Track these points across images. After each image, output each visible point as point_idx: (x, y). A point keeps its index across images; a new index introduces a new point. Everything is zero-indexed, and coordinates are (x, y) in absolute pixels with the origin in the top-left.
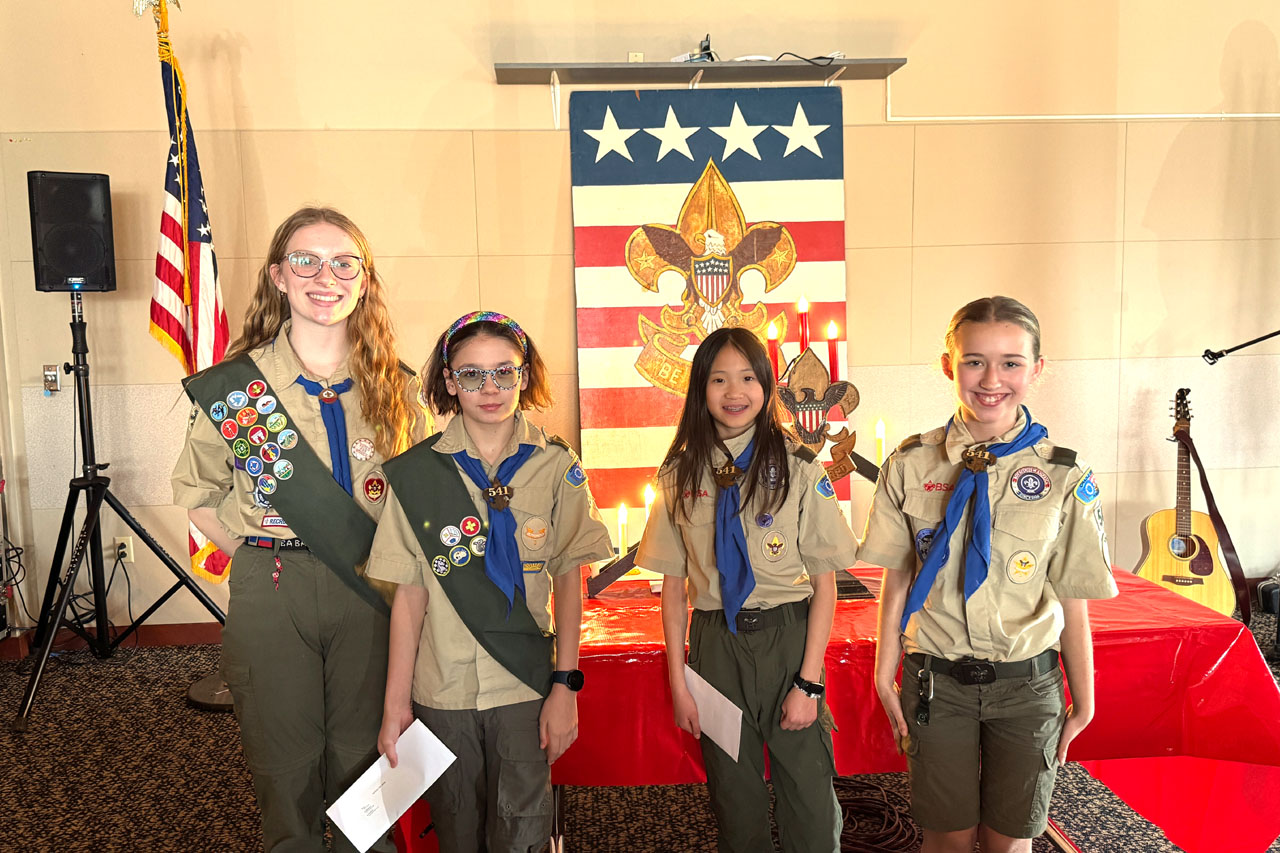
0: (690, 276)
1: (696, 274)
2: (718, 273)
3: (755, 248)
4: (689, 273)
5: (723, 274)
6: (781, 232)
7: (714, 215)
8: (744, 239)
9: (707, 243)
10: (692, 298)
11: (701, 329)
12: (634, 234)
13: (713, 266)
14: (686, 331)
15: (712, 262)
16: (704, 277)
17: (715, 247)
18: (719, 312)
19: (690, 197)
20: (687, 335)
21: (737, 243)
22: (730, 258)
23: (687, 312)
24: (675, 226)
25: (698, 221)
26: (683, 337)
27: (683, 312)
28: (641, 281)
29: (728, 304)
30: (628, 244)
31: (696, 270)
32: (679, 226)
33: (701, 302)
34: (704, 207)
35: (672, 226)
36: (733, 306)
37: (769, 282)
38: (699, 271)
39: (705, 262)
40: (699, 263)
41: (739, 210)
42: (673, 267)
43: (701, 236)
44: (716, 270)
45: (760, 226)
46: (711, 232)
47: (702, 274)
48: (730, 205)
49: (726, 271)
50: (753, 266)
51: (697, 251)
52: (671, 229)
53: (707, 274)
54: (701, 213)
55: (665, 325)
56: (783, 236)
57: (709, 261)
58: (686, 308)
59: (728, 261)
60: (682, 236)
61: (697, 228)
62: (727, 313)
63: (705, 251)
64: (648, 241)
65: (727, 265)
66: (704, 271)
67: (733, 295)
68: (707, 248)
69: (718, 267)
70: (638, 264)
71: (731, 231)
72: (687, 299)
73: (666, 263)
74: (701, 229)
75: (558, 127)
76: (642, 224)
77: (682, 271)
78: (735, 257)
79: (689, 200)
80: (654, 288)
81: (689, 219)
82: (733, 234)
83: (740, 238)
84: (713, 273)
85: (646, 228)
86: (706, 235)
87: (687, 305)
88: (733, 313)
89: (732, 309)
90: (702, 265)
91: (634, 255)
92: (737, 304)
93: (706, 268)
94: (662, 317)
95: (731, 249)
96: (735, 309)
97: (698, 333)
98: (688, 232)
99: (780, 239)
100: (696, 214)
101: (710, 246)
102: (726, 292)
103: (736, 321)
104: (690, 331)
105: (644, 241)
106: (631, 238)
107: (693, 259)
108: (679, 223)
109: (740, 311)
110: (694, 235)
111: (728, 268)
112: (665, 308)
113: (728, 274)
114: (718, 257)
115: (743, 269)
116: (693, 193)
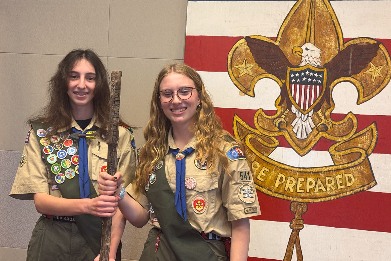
0: (285, 84)
1: (291, 83)
2: (311, 84)
3: (350, 62)
4: (284, 81)
5: (316, 84)
6: (378, 48)
7: (313, 30)
8: (340, 53)
9: (303, 55)
10: (284, 104)
11: (291, 133)
12: (237, 44)
13: (308, 77)
14: (277, 134)
15: (307, 73)
16: (298, 86)
17: (311, 59)
18: (310, 119)
19: (292, 13)
20: (277, 137)
21: (332, 56)
22: (325, 70)
23: (279, 117)
24: (275, 39)
25: (297, 35)
26: (274, 139)
27: (276, 116)
28: (239, 86)
29: (319, 112)
30: (231, 53)
31: (291, 79)
32: (279, 39)
33: (294, 109)
34: (304, 22)
35: (272, 39)
36: (324, 114)
37: (361, 94)
38: (293, 80)
39: (300, 72)
40: (294, 73)
41: (338, 26)
42: (270, 76)
43: (299, 49)
44: (310, 80)
45: (357, 42)
46: (309, 45)
47: (296, 83)
48: (329, 21)
49: (319, 81)
50: (347, 79)
51: (293, 61)
52: (272, 41)
53: (301, 83)
54: (301, 28)
55: (257, 126)
56: (379, 52)
57: (304, 71)
58: (279, 113)
59: (323, 73)
60: (281, 48)
61: (295, 41)
62: (317, 121)
63: (301, 62)
64: (249, 51)
65: (321, 76)
66: (298, 80)
67: (325, 104)
68: (303, 59)
69: (313, 77)
70: (238, 70)
71: (328, 45)
72: (280, 104)
73: (264, 71)
76: (245, 36)
77: (278, 79)
78: (330, 70)
79: (291, 15)
80: (251, 93)
81: (289, 32)
82: (330, 48)
83: (337, 52)
84: (306, 83)
85: (248, 38)
86: (303, 48)
87: (280, 110)
88: (323, 121)
89: (323, 118)
90: (297, 75)
91: (235, 63)
92: (327, 113)
93: (301, 77)
94: (255, 119)
95: (327, 62)
96: (326, 118)
97: (287, 137)
98: (287, 44)
99: (376, 55)
100: (295, 29)
101: (307, 58)
102: (318, 101)
103: (325, 129)
104: (280, 134)
105: (246, 50)
106: (235, 47)
107: (289, 69)
108: (280, 36)
109: (330, 119)
110: (292, 47)
111: (322, 79)
112: (259, 112)
113: (321, 85)
114: (313, 69)
115: (336, 81)
116: (294, 10)
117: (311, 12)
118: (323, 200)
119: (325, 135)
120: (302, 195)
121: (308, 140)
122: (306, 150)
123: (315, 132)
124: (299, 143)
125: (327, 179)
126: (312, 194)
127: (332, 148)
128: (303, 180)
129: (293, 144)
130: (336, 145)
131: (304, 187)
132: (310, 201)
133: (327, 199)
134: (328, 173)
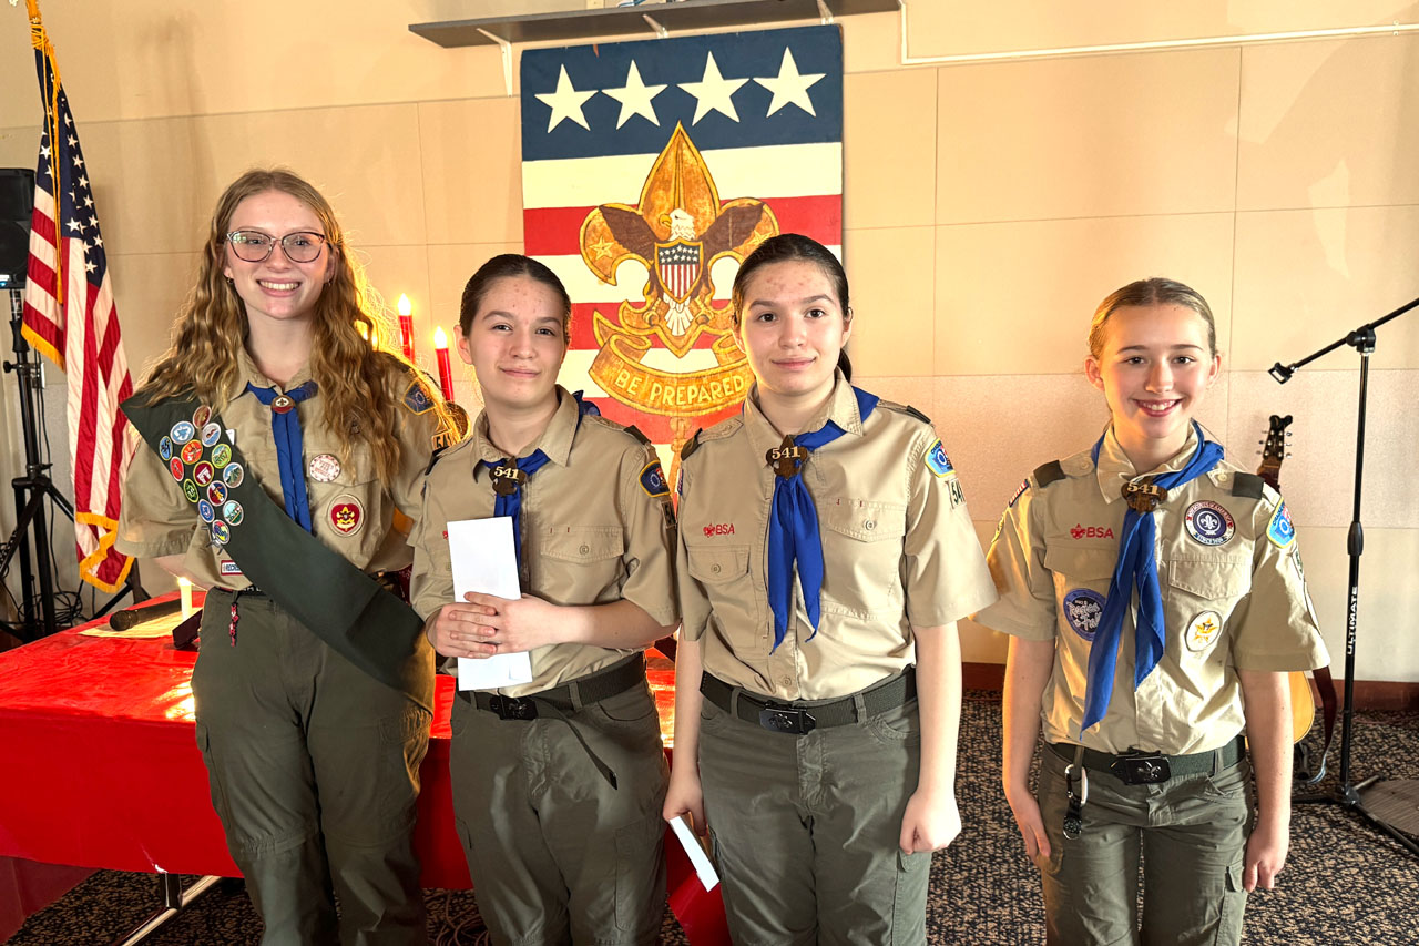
0: (653, 266)
3: (730, 231)
4: (652, 262)
6: (762, 210)
10: (654, 293)
11: (665, 329)
12: (590, 216)
14: (647, 332)
19: (655, 170)
20: (648, 337)
21: (708, 225)
23: (649, 309)
25: (663, 199)
28: (597, 272)
30: (583, 229)
32: (641, 206)
33: (665, 297)
34: (670, 182)
35: (633, 206)
36: (703, 302)
41: (712, 186)
43: (666, 218)
45: (736, 204)
48: (701, 178)
51: (661, 236)
52: (632, 210)
54: (667, 190)
55: (623, 324)
56: (764, 215)
58: (648, 305)
59: (698, 247)
60: (645, 218)
61: (661, 208)
62: (695, 311)
64: (605, 224)
66: (669, 259)
67: (703, 289)
69: (687, 254)
70: (594, 252)
72: (649, 293)
74: (667, 207)
75: (510, 92)
76: (598, 204)
77: (644, 260)
78: (706, 243)
79: (653, 174)
80: (612, 281)
81: (652, 196)
82: (704, 214)
83: (713, 219)
85: (602, 208)
88: (703, 310)
91: (590, 242)
94: (620, 315)
95: (702, 233)
96: (705, 306)
97: (660, 334)
98: (652, 213)
99: (759, 218)
100: (661, 192)
101: (677, 230)
102: (694, 285)
103: (706, 321)
104: (652, 332)
105: (601, 224)
106: (587, 221)
107: (657, 245)
108: (642, 203)
109: (711, 308)
110: (658, 216)
111: (697, 256)
112: (624, 305)
113: (697, 263)
114: (687, 243)
115: (715, 257)
116: (657, 166)
117: (677, 167)
118: (708, 411)
119: (706, 328)
120: (684, 408)
121: (686, 337)
122: (685, 350)
123: (694, 326)
124: (675, 341)
125: (712, 384)
126: (695, 405)
127: (715, 345)
128: (683, 388)
129: (668, 344)
130: (720, 341)
131: (685, 398)
132: (693, 414)
133: (714, 410)
134: (713, 376)
